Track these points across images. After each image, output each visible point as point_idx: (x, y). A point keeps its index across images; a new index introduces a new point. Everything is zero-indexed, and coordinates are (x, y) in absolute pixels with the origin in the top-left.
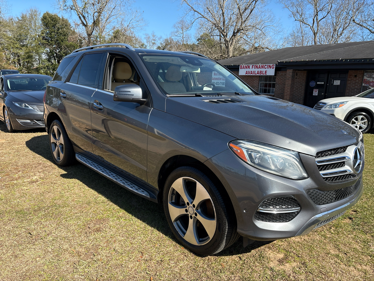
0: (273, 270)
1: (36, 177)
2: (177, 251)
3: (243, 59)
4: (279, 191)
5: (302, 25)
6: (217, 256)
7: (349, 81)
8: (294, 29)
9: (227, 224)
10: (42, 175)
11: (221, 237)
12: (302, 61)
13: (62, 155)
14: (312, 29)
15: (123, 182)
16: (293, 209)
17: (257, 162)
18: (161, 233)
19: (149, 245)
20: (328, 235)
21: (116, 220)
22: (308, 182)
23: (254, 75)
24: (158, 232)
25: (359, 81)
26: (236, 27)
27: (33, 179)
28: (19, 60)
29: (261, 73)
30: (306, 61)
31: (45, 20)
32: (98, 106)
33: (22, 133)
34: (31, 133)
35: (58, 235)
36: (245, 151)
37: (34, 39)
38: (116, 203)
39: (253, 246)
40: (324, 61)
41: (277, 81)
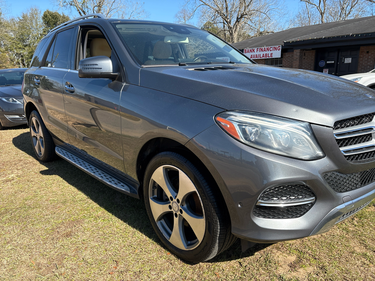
0: (282, 278)
1: (12, 175)
2: (161, 258)
3: (247, 43)
4: (286, 176)
5: (308, 6)
6: (211, 263)
7: (361, 57)
8: (300, 11)
9: (219, 223)
10: (20, 172)
11: (212, 240)
12: (310, 40)
13: (43, 150)
14: (319, 9)
15: (101, 175)
16: (306, 199)
17: (254, 139)
18: (144, 234)
19: (127, 252)
20: (350, 229)
21: (92, 221)
22: (325, 163)
23: (259, 58)
24: (141, 234)
25: (372, 57)
26: (240, 13)
27: (9, 177)
28: (23, 60)
29: (267, 55)
30: (314, 39)
31: (46, 18)
32: (71, 88)
33: (11, 130)
34: (21, 130)
35: (19, 243)
36: (236, 125)
37: (36, 38)
38: (96, 200)
39: (257, 247)
40: (334, 37)
41: (284, 63)
